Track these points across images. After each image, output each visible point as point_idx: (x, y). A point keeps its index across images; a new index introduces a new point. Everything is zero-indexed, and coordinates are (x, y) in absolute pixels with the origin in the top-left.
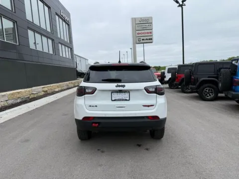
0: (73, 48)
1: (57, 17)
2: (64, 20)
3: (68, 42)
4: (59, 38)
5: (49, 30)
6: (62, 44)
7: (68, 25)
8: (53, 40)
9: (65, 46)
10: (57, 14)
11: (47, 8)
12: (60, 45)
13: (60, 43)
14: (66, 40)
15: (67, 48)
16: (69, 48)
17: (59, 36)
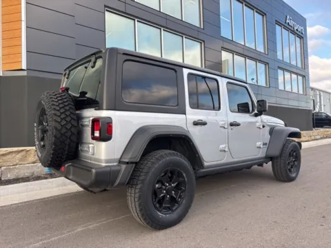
1: (278, 28)
2: (293, 32)
3: (300, 65)
4: (278, 61)
5: (261, 49)
7: (301, 38)
8: (266, 64)
9: (291, 72)
10: (278, 23)
11: (261, 17)
12: (280, 72)
13: (279, 68)
14: (294, 63)
15: (294, 76)
16: (300, 75)
17: (279, 57)
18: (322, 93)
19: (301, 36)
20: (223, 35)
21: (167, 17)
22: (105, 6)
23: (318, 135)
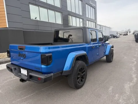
0: (97, 22)
1: (87, 5)
2: (92, 7)
3: (94, 19)
4: (87, 18)
5: (81, 14)
6: (89, 21)
7: (95, 9)
8: (83, 19)
9: (91, 21)
10: (86, 4)
11: (81, 2)
12: (87, 22)
13: (87, 20)
14: (92, 18)
15: (92, 23)
16: (94, 22)
17: (87, 16)
18: (103, 27)
19: (95, 8)
20: (68, 10)
21: (49, 5)
22: (29, 3)
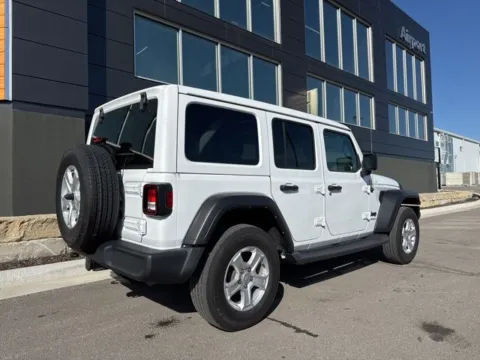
4: (389, 92)
7: (421, 59)
22: (134, 8)
23: (445, 199)
